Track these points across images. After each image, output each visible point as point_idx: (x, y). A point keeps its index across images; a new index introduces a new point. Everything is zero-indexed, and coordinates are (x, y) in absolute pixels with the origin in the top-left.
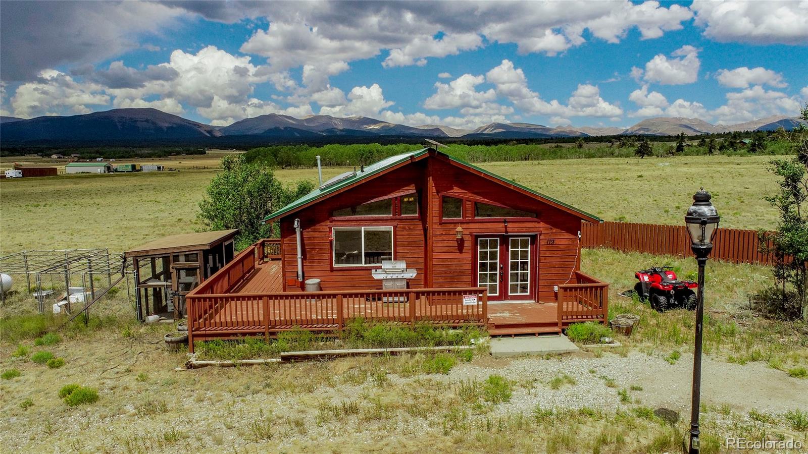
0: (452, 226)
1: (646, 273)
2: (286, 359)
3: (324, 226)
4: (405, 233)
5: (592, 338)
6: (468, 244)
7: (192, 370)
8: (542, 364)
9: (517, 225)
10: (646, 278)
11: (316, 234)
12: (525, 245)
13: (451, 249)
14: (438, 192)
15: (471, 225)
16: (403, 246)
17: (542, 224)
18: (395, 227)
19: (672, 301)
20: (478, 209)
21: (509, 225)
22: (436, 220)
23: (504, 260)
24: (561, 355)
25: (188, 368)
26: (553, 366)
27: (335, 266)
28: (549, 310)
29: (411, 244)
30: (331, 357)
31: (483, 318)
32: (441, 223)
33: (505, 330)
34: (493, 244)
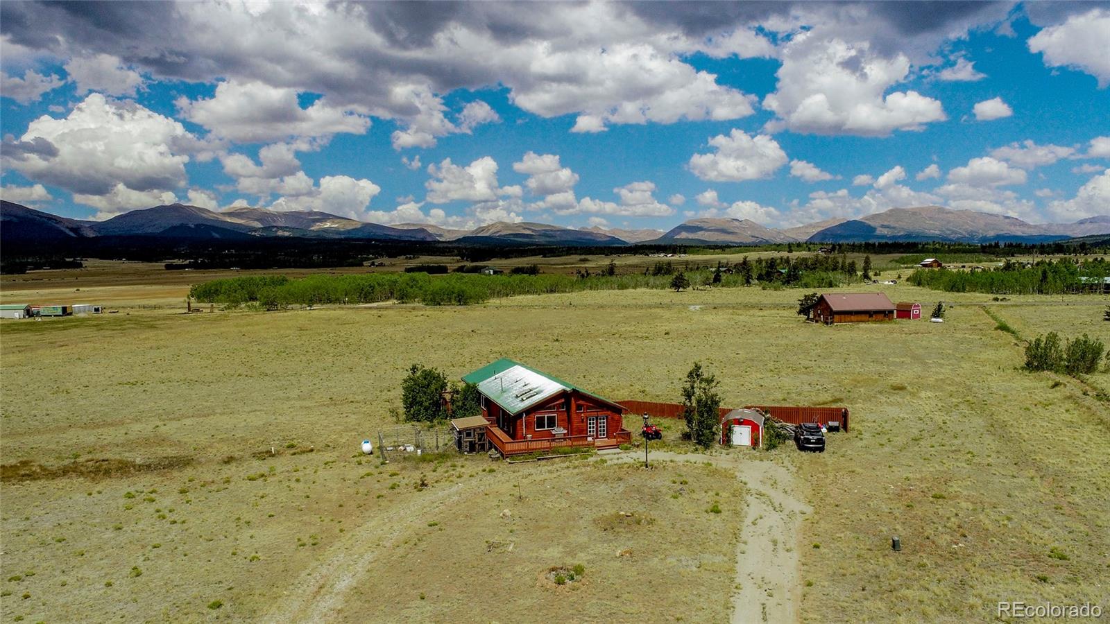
0: (580, 414)
2: (539, 459)
3: (532, 415)
4: (561, 417)
5: (626, 449)
6: (585, 420)
7: (512, 464)
8: (613, 456)
9: (601, 412)
11: (530, 418)
12: (604, 419)
13: (579, 422)
14: (575, 403)
15: (586, 413)
16: (560, 421)
18: (558, 414)
19: (653, 436)
20: (588, 408)
21: (599, 413)
22: (574, 412)
23: (597, 425)
24: (618, 454)
26: (617, 456)
28: (613, 441)
29: (563, 420)
30: (552, 458)
31: (594, 444)
32: (576, 413)
33: (601, 448)
34: (593, 420)
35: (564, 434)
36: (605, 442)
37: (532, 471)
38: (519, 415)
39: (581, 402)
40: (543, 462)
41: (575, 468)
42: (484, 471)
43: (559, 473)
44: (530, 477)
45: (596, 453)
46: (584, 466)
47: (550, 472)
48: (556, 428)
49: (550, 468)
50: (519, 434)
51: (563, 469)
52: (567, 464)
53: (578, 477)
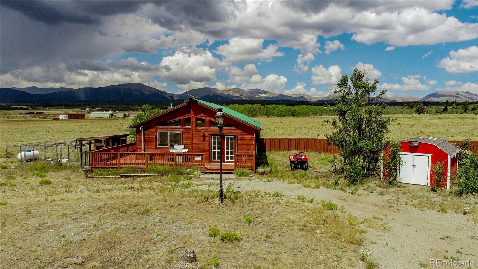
3: (153, 130)
6: (207, 138)
7: (88, 179)
8: (216, 181)
11: (150, 133)
12: (232, 139)
13: (200, 140)
15: (209, 130)
17: (238, 130)
18: (182, 131)
22: (194, 128)
23: (223, 145)
24: (226, 179)
25: (87, 178)
27: (158, 147)
30: (139, 176)
33: (211, 171)
45: (198, 177)
48: (176, 146)
50: (138, 149)
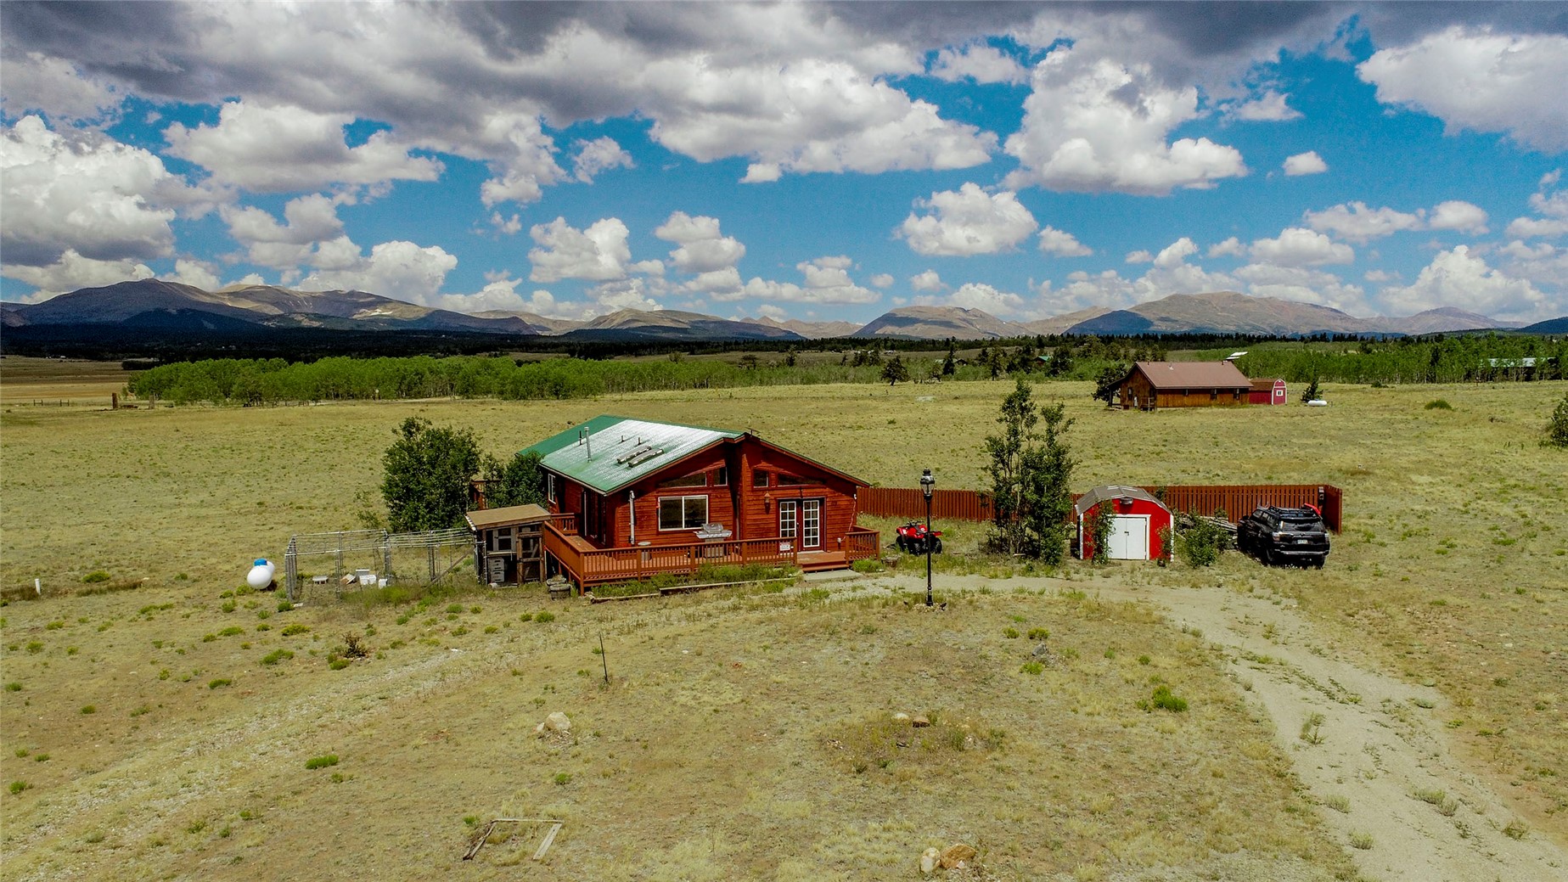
0: (761, 493)
1: (904, 528)
2: (665, 593)
3: (650, 497)
4: (717, 500)
5: (870, 569)
6: (772, 507)
7: (597, 604)
8: (841, 584)
9: (809, 491)
10: (905, 532)
11: (645, 504)
12: (815, 506)
13: (760, 512)
14: (750, 467)
15: (776, 492)
16: (716, 511)
17: (827, 489)
18: (709, 496)
19: (924, 547)
20: (782, 479)
21: (804, 491)
22: (749, 488)
23: (800, 519)
24: (852, 580)
25: (594, 603)
26: (849, 584)
27: (660, 530)
28: (839, 555)
29: (722, 509)
31: (794, 559)
32: (753, 491)
33: (810, 568)
34: (792, 507)
35: (726, 539)
36: (817, 556)
37: (647, 617)
38: (621, 495)
39: (764, 465)
40: (678, 598)
41: (753, 608)
42: (527, 619)
43: (713, 621)
44: (640, 632)
45: (800, 579)
46: (776, 606)
47: (689, 618)
48: (705, 526)
49: (690, 611)
50: (620, 537)
51: (722, 611)
52: (734, 600)
53: (763, 629)
